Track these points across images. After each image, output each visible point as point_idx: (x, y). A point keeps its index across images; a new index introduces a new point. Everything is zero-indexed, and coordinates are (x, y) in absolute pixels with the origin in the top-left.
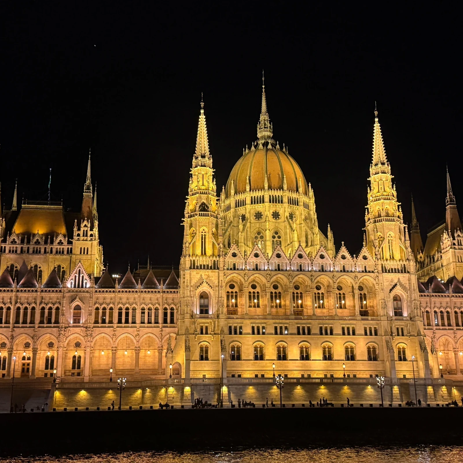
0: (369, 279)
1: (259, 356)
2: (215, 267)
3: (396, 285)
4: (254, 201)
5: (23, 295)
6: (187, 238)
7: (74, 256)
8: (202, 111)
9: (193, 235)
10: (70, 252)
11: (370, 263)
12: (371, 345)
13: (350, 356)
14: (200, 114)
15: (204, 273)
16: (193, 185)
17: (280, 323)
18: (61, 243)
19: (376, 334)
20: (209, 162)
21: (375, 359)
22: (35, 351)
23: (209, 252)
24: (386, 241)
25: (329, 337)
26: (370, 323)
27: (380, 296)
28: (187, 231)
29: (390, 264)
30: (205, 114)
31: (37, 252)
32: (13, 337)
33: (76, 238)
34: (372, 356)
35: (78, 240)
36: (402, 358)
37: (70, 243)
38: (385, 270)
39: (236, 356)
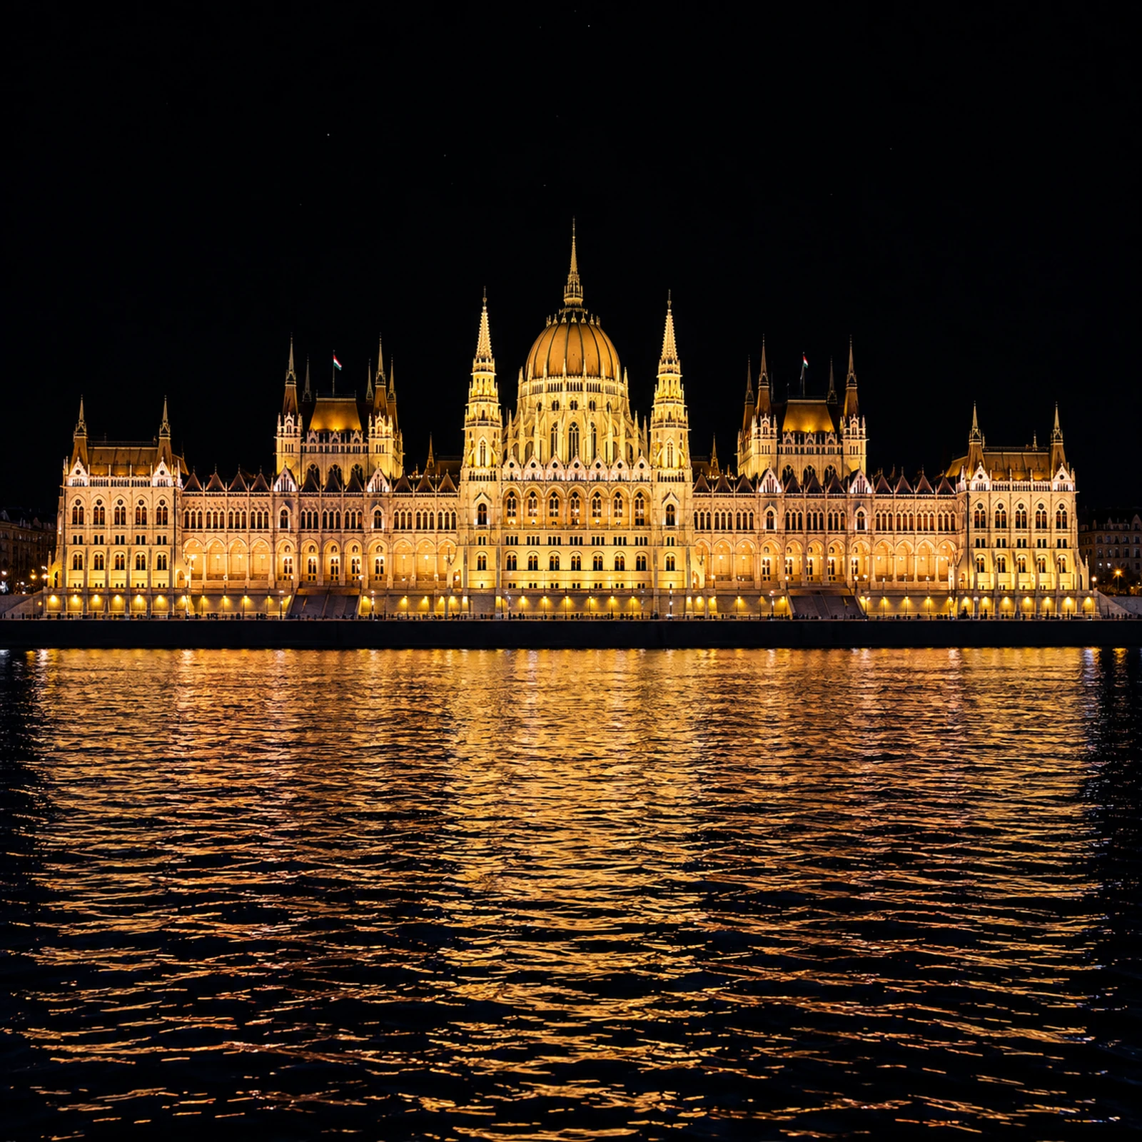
0: (645, 487)
1: (533, 565)
2: (493, 478)
3: (668, 494)
4: (552, 389)
5: (328, 500)
6: (467, 449)
7: (370, 455)
8: (485, 308)
9: (473, 445)
10: (366, 451)
11: (647, 473)
12: (641, 555)
13: (619, 566)
14: (482, 311)
15: (483, 484)
16: (474, 390)
17: (554, 533)
18: (356, 440)
19: (646, 544)
20: (491, 365)
21: (644, 569)
22: (342, 554)
23: (488, 463)
24: (665, 447)
25: (600, 548)
26: (641, 533)
27: (654, 504)
28: (468, 441)
29: (666, 473)
30: (487, 311)
31: (335, 451)
32: (323, 542)
33: (370, 435)
34: (641, 565)
35: (373, 437)
36: (671, 566)
37: (366, 441)
38: (660, 479)
39: (512, 565)
